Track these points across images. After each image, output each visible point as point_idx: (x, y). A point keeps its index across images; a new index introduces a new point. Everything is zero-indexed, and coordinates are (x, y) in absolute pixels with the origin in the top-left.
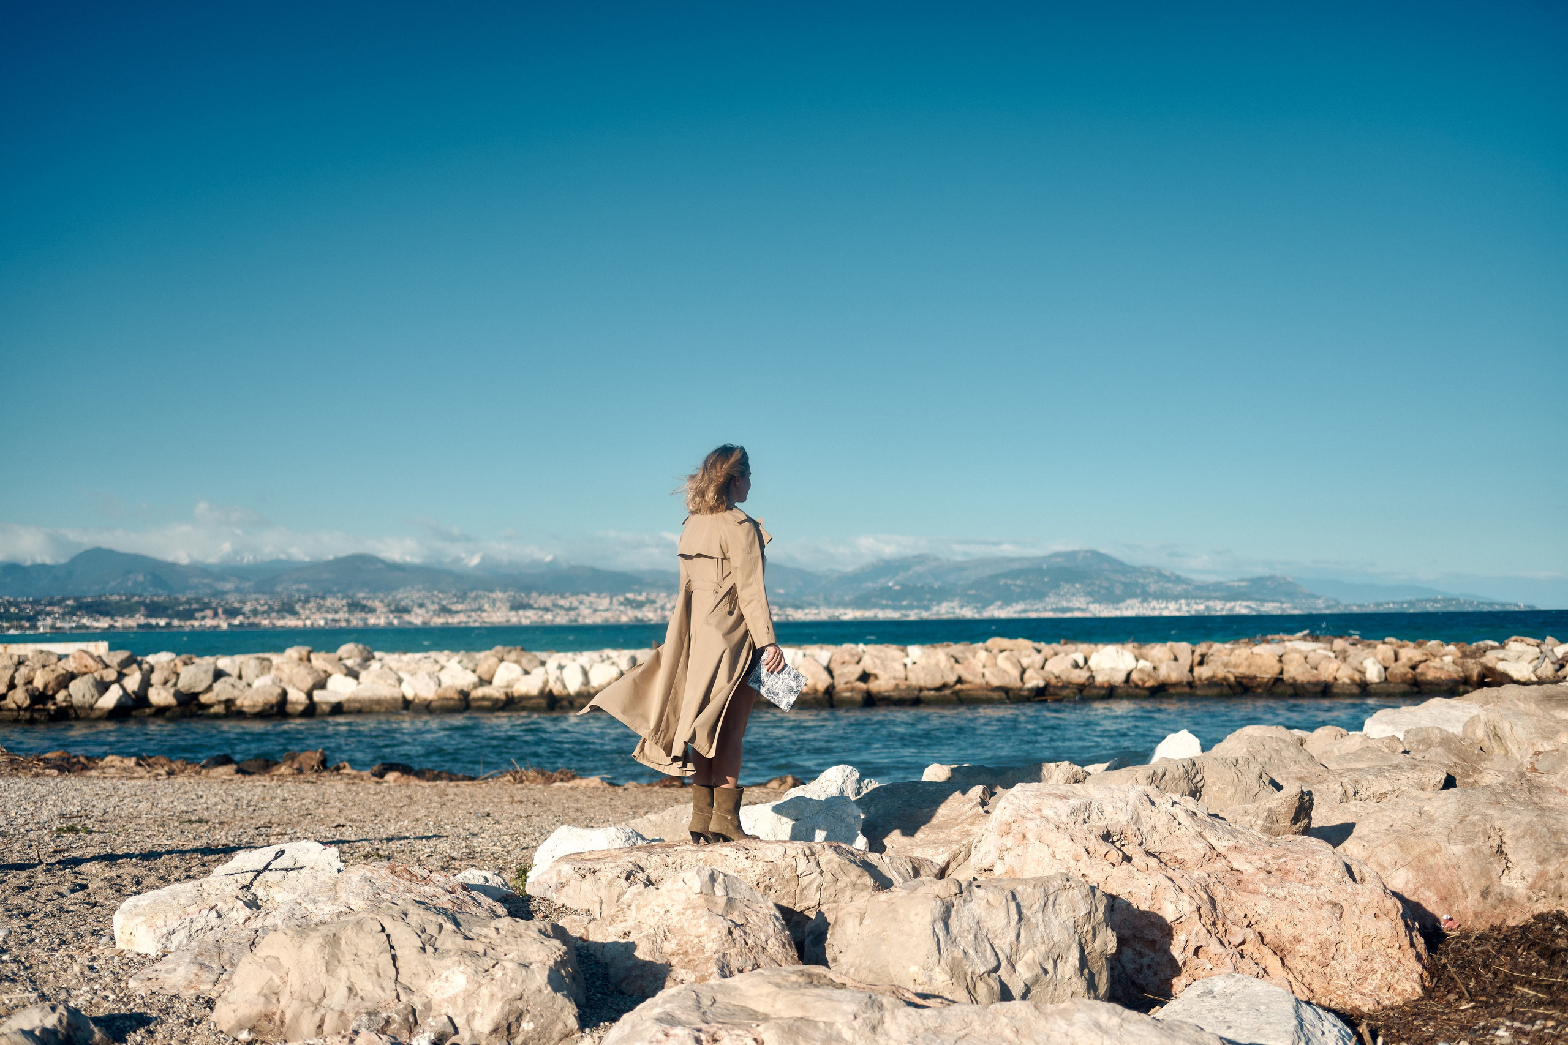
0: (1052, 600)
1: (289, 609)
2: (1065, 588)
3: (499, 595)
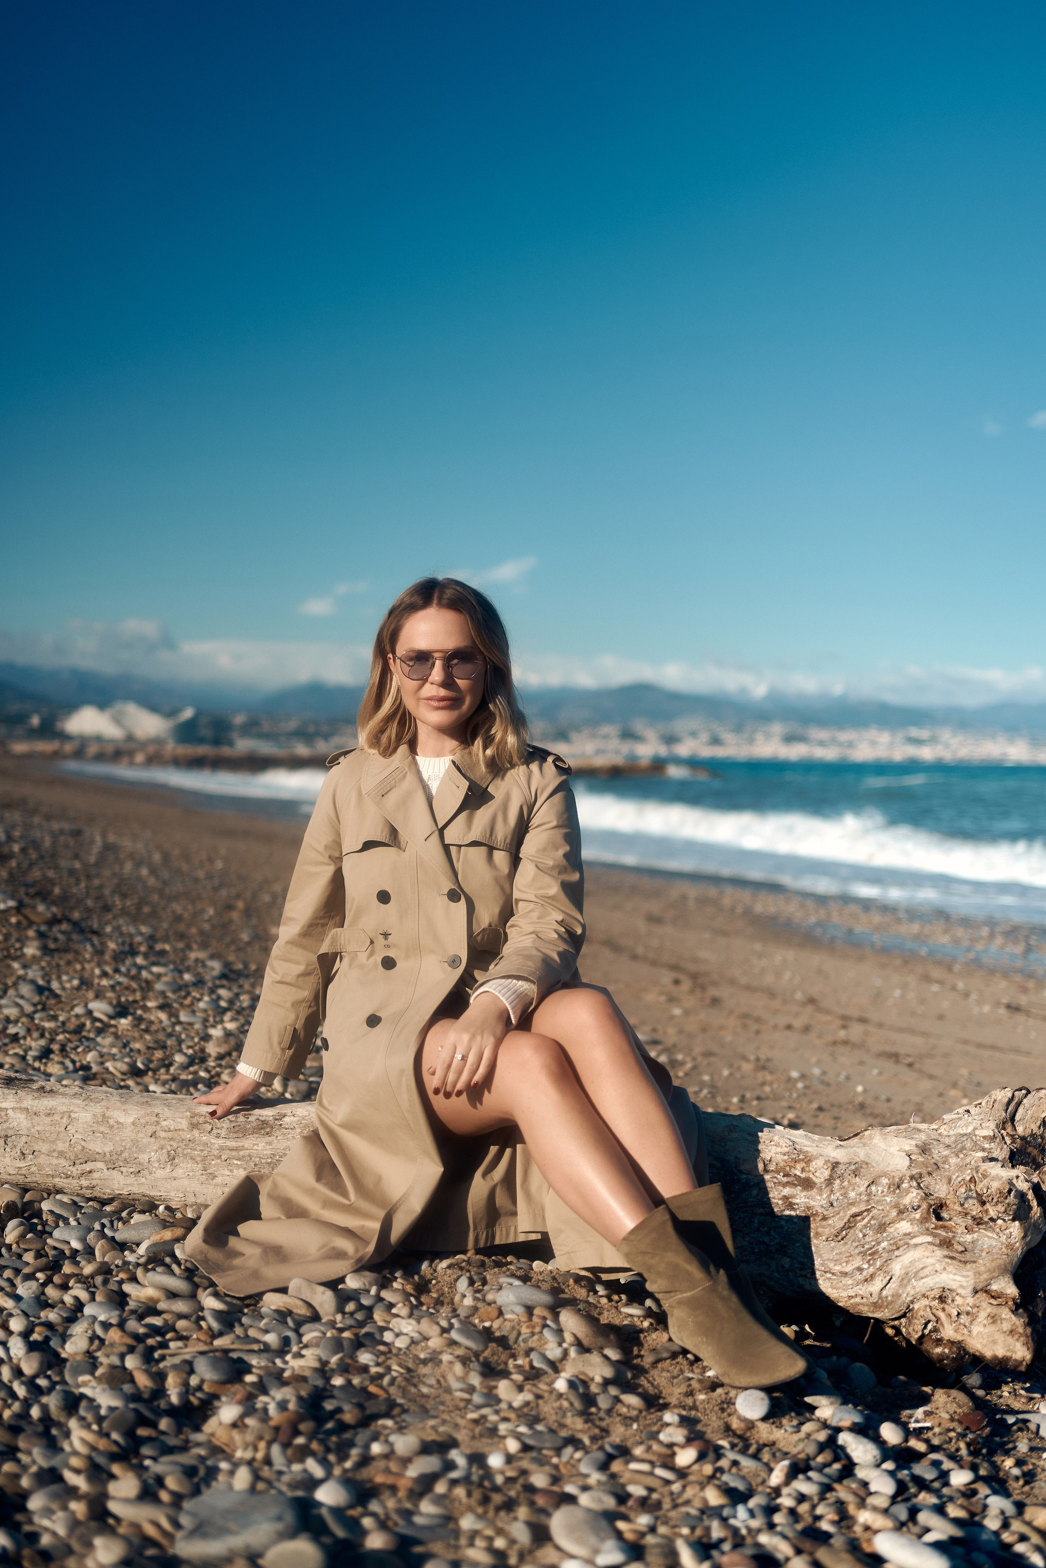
3: (777, 728)
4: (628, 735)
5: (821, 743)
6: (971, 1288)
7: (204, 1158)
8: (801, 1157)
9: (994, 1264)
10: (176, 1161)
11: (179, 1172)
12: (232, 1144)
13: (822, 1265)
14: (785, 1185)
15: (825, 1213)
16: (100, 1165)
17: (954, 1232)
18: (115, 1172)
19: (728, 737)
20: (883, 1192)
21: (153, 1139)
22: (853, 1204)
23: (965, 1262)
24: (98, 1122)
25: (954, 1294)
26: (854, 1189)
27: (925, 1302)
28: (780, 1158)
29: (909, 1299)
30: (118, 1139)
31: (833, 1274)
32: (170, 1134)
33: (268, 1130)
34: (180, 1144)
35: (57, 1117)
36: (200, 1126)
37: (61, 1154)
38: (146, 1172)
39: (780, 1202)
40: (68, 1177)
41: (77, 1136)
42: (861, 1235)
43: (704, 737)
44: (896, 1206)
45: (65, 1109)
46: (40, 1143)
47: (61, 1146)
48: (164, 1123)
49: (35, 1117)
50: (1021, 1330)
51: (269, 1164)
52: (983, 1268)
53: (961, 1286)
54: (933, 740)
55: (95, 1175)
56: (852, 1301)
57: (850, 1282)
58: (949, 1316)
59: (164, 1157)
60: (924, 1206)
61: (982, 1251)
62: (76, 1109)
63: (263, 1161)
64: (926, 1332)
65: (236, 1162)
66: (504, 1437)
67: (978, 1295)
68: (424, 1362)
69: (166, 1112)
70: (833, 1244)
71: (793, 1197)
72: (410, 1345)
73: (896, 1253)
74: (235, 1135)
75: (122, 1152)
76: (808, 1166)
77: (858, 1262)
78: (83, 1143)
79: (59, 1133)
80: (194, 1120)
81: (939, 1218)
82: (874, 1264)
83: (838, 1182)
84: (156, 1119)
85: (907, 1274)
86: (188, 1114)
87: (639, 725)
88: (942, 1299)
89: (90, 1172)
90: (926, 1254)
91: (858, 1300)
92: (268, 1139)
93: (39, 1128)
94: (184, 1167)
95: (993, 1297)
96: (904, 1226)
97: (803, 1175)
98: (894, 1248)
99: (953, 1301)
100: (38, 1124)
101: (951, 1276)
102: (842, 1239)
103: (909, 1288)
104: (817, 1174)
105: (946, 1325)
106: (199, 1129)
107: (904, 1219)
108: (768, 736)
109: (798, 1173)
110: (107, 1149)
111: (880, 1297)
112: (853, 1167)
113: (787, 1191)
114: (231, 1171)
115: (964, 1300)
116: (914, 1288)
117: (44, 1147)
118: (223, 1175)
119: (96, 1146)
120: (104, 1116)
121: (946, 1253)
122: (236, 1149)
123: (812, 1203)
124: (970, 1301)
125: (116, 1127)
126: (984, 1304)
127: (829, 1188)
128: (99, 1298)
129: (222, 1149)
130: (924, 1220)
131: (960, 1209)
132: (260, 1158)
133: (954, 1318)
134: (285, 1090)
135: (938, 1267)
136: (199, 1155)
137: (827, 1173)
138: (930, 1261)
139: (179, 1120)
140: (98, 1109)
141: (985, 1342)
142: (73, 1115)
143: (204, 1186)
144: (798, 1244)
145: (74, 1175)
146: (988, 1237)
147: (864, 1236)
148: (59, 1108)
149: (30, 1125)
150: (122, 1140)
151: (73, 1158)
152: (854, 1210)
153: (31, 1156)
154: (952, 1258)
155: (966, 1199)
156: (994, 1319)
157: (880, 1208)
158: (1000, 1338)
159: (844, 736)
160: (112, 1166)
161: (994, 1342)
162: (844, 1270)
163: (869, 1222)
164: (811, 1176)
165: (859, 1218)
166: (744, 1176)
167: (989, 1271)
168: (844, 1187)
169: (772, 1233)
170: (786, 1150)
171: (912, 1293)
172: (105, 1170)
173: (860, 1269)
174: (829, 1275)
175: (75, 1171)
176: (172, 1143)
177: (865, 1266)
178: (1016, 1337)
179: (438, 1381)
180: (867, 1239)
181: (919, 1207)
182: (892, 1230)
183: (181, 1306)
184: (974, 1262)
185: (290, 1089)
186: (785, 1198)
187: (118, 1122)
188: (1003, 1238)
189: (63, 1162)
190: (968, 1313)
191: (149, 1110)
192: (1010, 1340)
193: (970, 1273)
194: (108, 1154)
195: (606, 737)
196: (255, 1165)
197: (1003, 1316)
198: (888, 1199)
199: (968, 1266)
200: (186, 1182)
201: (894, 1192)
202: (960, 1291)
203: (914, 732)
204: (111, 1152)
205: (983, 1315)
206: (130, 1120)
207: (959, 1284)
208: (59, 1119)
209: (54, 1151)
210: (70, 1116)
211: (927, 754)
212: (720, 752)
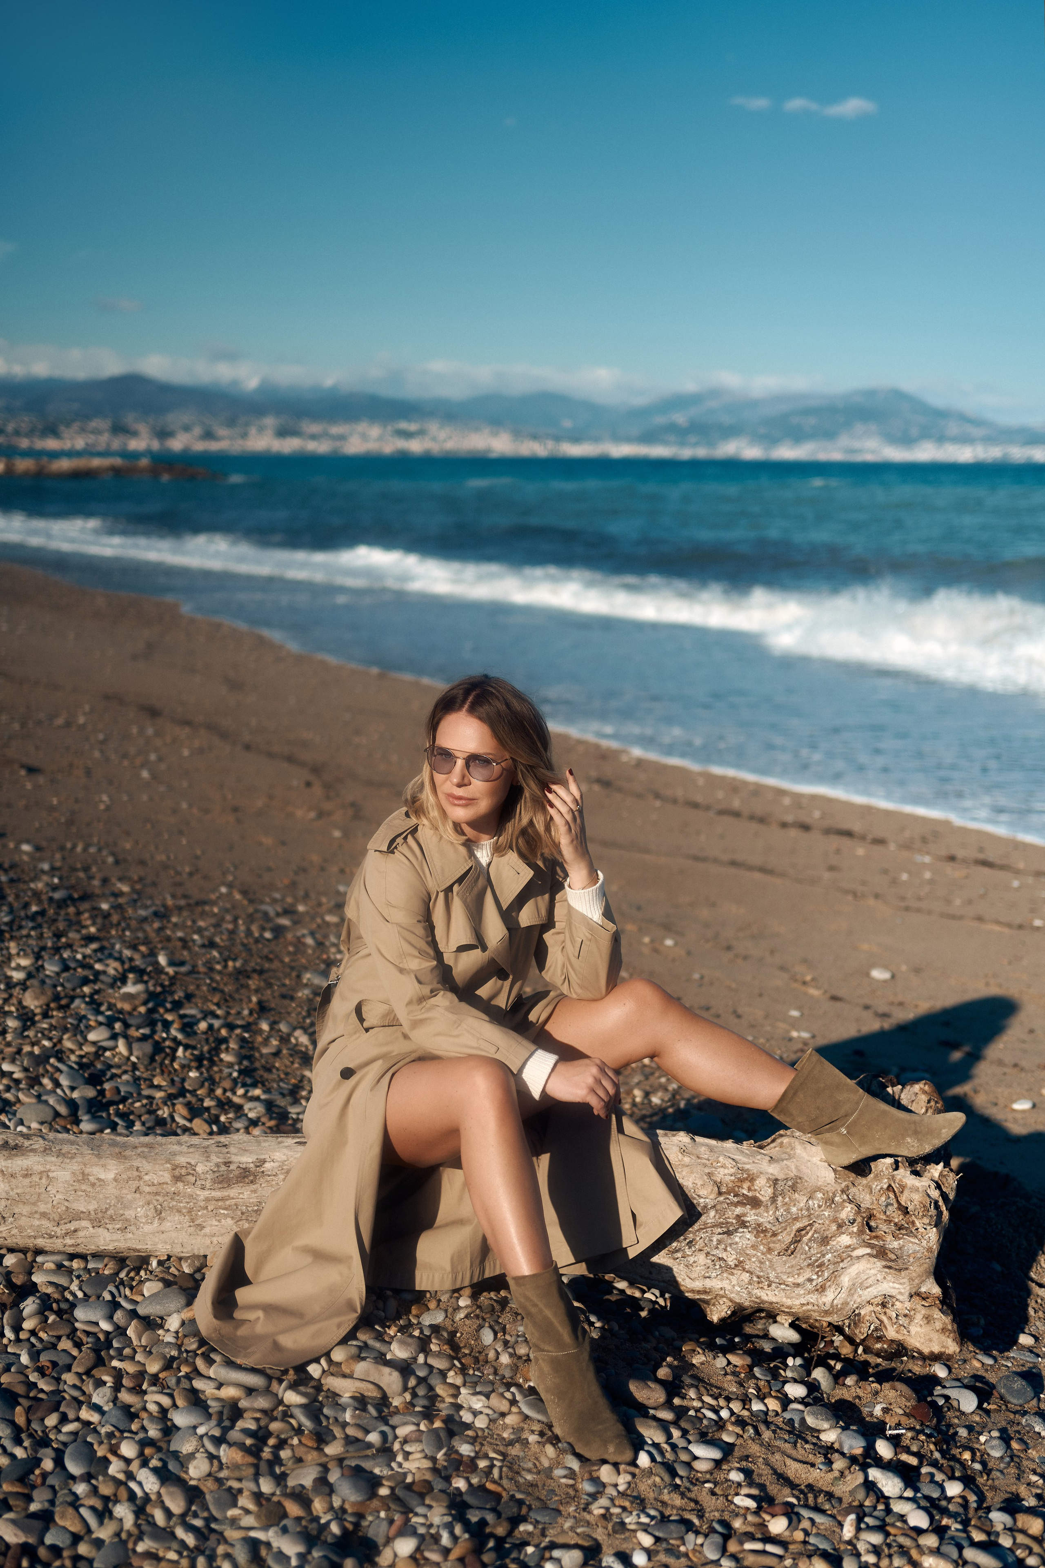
0: (844, 441)
1: (52, 431)
2: (859, 428)
3: (270, 421)
4: (119, 429)
5: (313, 437)
6: (907, 1294)
7: (190, 1211)
8: (745, 1176)
9: (922, 1269)
10: (163, 1214)
11: (167, 1225)
12: (218, 1194)
13: (777, 1277)
14: (736, 1204)
15: (774, 1229)
16: (85, 1223)
17: (884, 1241)
18: (100, 1230)
19: (222, 432)
20: (820, 1206)
21: (137, 1195)
22: (796, 1219)
23: (900, 1270)
24: (78, 1181)
25: (894, 1300)
26: (795, 1205)
27: (870, 1308)
28: (728, 1178)
29: (855, 1306)
30: (101, 1196)
31: (787, 1285)
32: (153, 1189)
33: (251, 1178)
34: (166, 1198)
35: (35, 1178)
36: (183, 1178)
37: (44, 1215)
38: (133, 1228)
39: (734, 1221)
40: (51, 1237)
41: (59, 1196)
42: (807, 1248)
43: (197, 431)
44: (835, 1220)
45: (41, 1168)
46: (21, 1206)
47: (42, 1208)
48: (146, 1178)
49: (12, 1179)
50: (950, 1327)
51: (256, 1211)
52: (914, 1274)
53: (900, 1293)
54: (421, 433)
55: (81, 1234)
56: (804, 1308)
57: (802, 1292)
58: (890, 1318)
59: (152, 1213)
60: (859, 1220)
61: (909, 1256)
62: (53, 1168)
63: (250, 1209)
64: (870, 1332)
65: (222, 1212)
66: (635, 1531)
67: (913, 1300)
68: (511, 1443)
69: (145, 1165)
70: (784, 1258)
71: (745, 1215)
72: (489, 1424)
73: (841, 1265)
74: (220, 1186)
75: (107, 1209)
76: (753, 1185)
77: (808, 1274)
78: (66, 1204)
79: (39, 1194)
80: (177, 1173)
81: (870, 1229)
82: (822, 1275)
83: (780, 1198)
84: (138, 1174)
85: (854, 1285)
86: (168, 1165)
87: (130, 419)
88: (884, 1305)
89: (75, 1231)
90: (868, 1266)
91: (810, 1307)
92: (253, 1187)
93: (19, 1191)
94: (172, 1221)
95: (924, 1299)
96: (845, 1240)
97: (750, 1194)
98: (839, 1260)
99: (893, 1305)
100: (17, 1187)
101: (891, 1284)
102: (792, 1253)
103: (855, 1297)
104: (762, 1193)
105: (888, 1327)
106: (183, 1182)
107: (844, 1233)
108: (261, 429)
109: (745, 1192)
110: (91, 1207)
111: (832, 1306)
112: (790, 1183)
113: (739, 1210)
114: (219, 1221)
115: (903, 1305)
116: (860, 1296)
117: (25, 1210)
118: (211, 1226)
119: (81, 1206)
120: (83, 1173)
121: (884, 1263)
122: (222, 1199)
123: (761, 1220)
124: (908, 1305)
125: (98, 1184)
126: (919, 1307)
127: (774, 1205)
128: (180, 1402)
129: (207, 1200)
130: (861, 1232)
131: (884, 1217)
132: (247, 1206)
133: (894, 1320)
134: (131, 1054)
135: (879, 1277)
136: (185, 1207)
137: (770, 1191)
138: (873, 1272)
139: (161, 1173)
140: (75, 1166)
141: (922, 1340)
142: (51, 1175)
143: (192, 1237)
144: (753, 1260)
145: (59, 1235)
146: (912, 1242)
147: (810, 1248)
148: (35, 1168)
149: (7, 1188)
150: (106, 1198)
151: (57, 1219)
152: (798, 1225)
153: (11, 1219)
154: (890, 1267)
155: (886, 1206)
156: (928, 1319)
157: (820, 1222)
158: (935, 1336)
159: (335, 430)
160: (97, 1223)
161: (930, 1340)
162: (795, 1281)
163: (813, 1236)
164: (758, 1195)
165: (803, 1232)
166: (702, 1200)
167: (919, 1276)
168: (786, 1204)
169: (728, 1249)
170: (733, 1171)
171: (859, 1300)
172: (91, 1229)
173: (810, 1280)
174: (783, 1286)
175: (59, 1231)
176: (158, 1197)
177: (815, 1277)
178: (947, 1334)
179: (535, 1464)
180: (813, 1251)
181: (855, 1220)
182: (834, 1243)
183: (262, 1403)
184: (907, 1269)
185: (135, 1053)
186: (738, 1217)
187: (99, 1179)
188: (924, 1243)
189: (45, 1223)
190: (905, 1316)
191: (128, 1165)
192: (943, 1338)
193: (905, 1280)
194: (92, 1213)
195: (97, 432)
196: (243, 1213)
197: (935, 1316)
198: (826, 1214)
199: (903, 1273)
200: (174, 1235)
201: (830, 1206)
202: (898, 1297)
203: (403, 425)
204: (95, 1210)
205: (919, 1318)
206: (111, 1175)
207: (897, 1291)
208: (37, 1180)
209: (36, 1212)
210: (48, 1176)
211: (416, 446)
212: (214, 446)
